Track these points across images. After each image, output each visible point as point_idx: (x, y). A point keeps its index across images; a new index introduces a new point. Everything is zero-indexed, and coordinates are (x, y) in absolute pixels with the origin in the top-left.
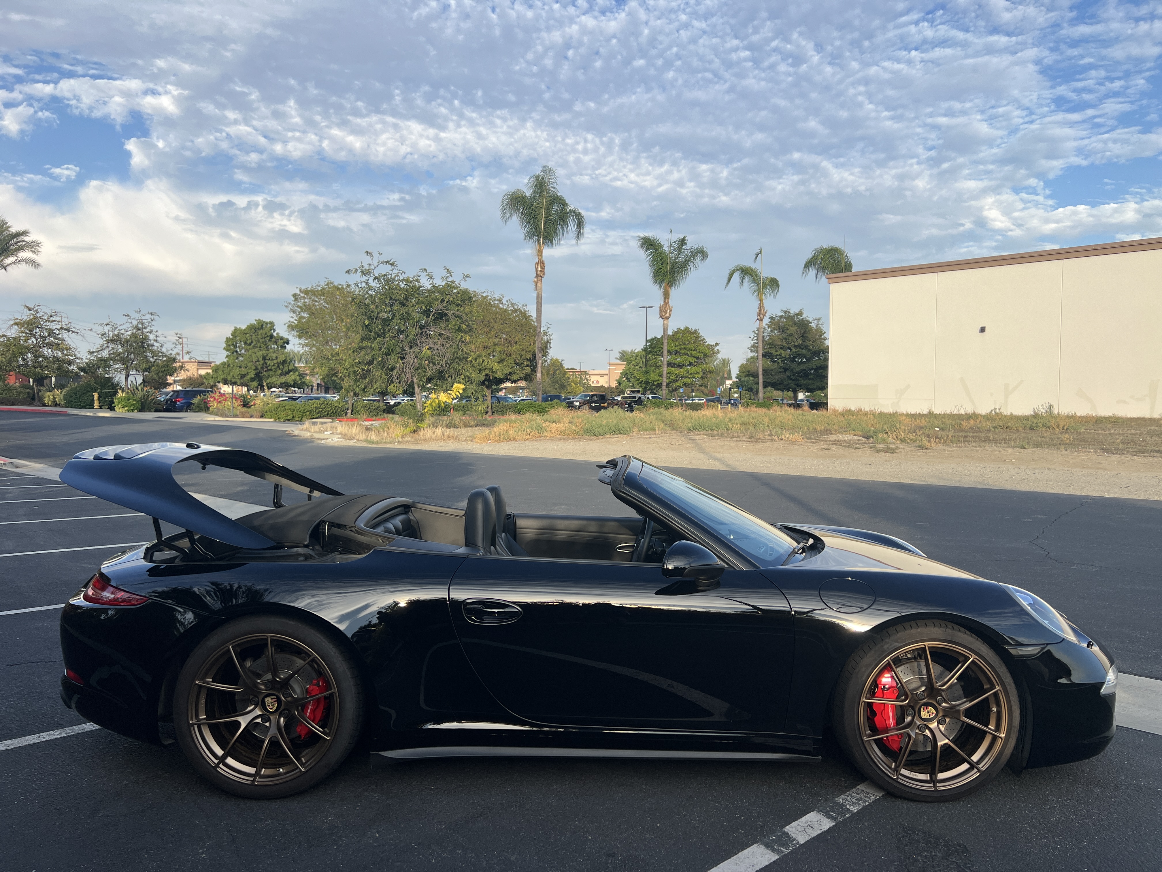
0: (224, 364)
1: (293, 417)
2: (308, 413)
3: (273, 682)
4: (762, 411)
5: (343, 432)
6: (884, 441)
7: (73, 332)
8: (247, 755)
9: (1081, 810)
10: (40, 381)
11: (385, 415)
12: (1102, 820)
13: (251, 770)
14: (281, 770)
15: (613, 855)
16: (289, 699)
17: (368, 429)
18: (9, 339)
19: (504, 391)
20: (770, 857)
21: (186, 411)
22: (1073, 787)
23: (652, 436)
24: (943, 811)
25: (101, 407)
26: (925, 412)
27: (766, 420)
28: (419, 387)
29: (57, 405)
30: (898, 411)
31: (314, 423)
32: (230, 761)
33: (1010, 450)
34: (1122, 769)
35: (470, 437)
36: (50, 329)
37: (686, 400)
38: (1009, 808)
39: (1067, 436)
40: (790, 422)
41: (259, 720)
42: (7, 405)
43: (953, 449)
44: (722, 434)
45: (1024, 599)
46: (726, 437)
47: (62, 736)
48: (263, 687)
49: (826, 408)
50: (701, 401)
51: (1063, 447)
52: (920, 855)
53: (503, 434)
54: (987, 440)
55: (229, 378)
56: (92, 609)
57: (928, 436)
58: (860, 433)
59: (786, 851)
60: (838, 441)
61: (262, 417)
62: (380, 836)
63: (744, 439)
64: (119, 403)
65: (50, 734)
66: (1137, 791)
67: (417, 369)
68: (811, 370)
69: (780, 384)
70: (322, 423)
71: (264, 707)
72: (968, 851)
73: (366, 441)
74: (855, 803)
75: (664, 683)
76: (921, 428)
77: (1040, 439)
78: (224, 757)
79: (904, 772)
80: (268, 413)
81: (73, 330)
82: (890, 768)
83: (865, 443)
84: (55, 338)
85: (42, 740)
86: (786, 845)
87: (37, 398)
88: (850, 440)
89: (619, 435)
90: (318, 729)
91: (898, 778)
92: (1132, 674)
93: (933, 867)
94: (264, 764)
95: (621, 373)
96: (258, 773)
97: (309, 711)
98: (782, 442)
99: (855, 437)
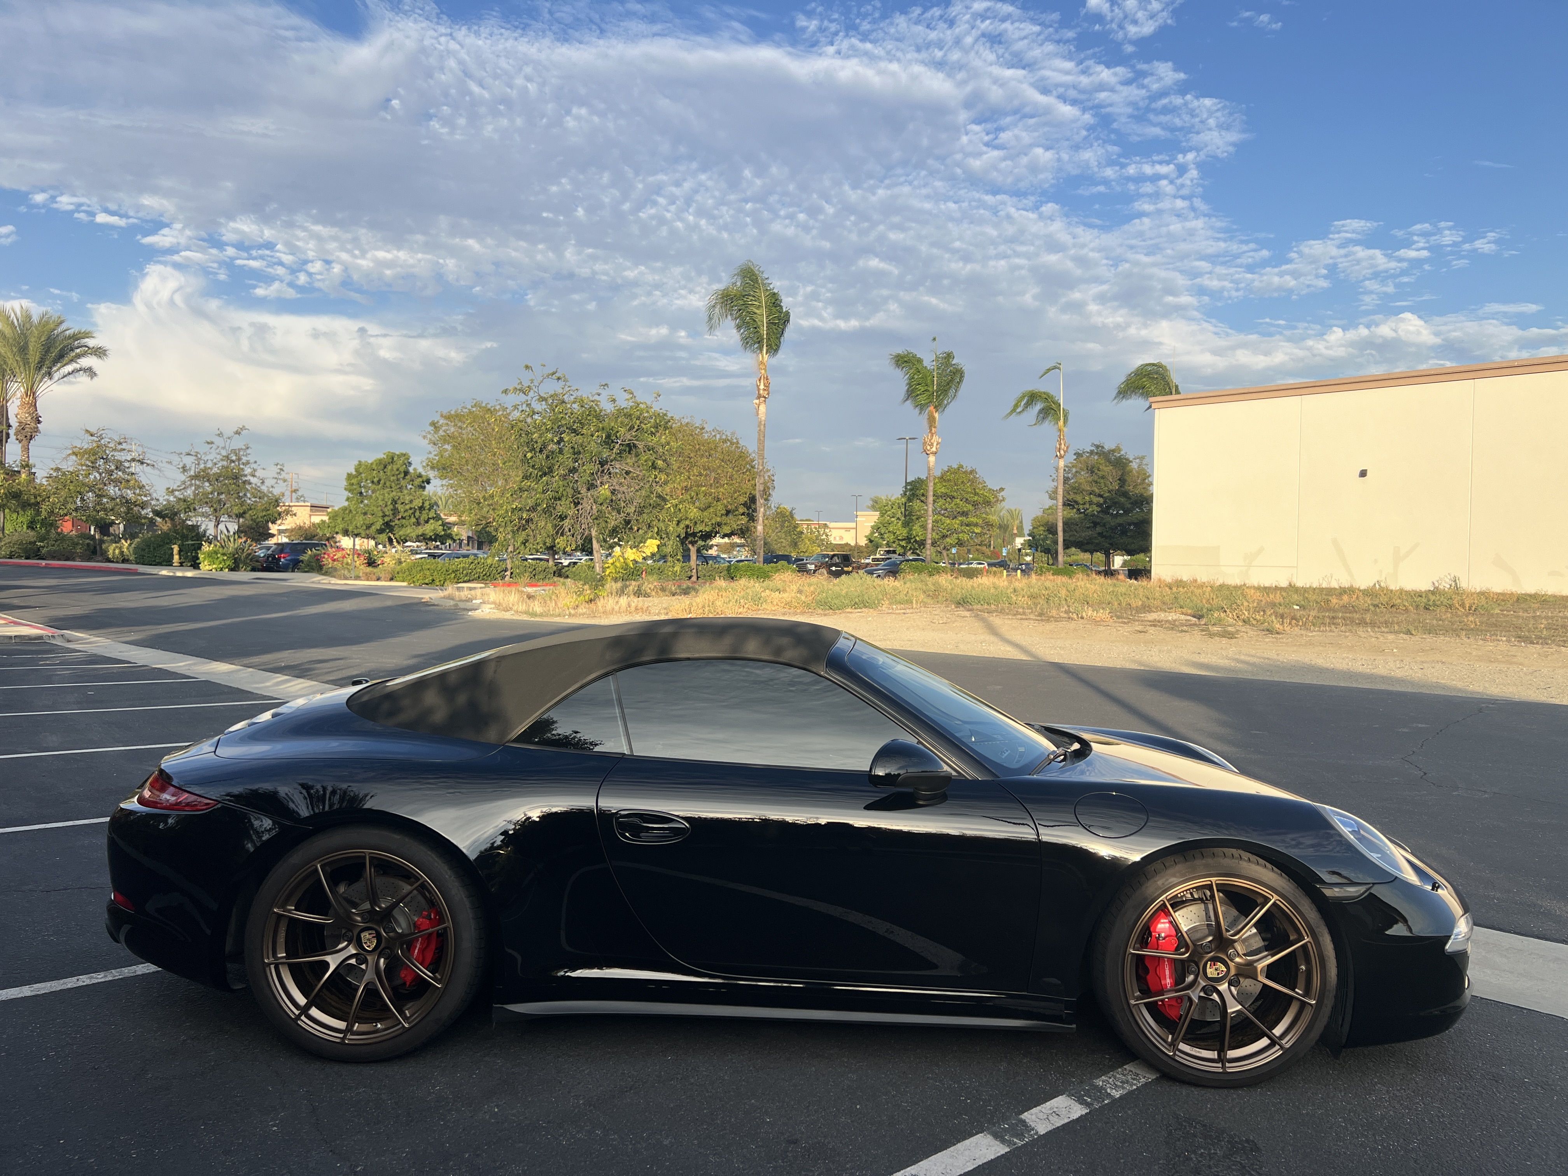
0: (344, 509)
1: (433, 580)
2: (453, 575)
3: (372, 912)
4: (1060, 579)
5: (498, 601)
6: (1220, 621)
7: (148, 465)
8: (337, 1005)
9: (1418, 1103)
10: (104, 527)
11: (556, 579)
12: (1443, 1116)
13: (341, 1025)
14: (379, 1026)
15: (795, 1142)
16: (391, 934)
17: (530, 597)
18: (64, 474)
19: (715, 548)
20: (998, 1149)
21: (293, 571)
22: (1411, 1074)
23: (908, 611)
24: (1233, 1100)
25: (181, 564)
26: (1284, 584)
27: (1063, 593)
28: (598, 542)
29: (125, 561)
30: (1247, 582)
31: (458, 589)
32: (314, 1012)
33: (1391, 637)
34: (1481, 1053)
35: (665, 609)
36: (118, 461)
37: (961, 564)
38: (1322, 1098)
39: (1471, 618)
40: (1095, 595)
41: (353, 961)
42: (59, 560)
43: (1314, 634)
44: (1003, 609)
45: (1345, 824)
46: (1008, 614)
47: (107, 979)
48: (359, 919)
49: (1149, 578)
50: (980, 566)
51: (1464, 633)
52: (1194, 1152)
53: (709, 606)
54: (1362, 623)
55: (350, 529)
56: (149, 816)
57: (1282, 616)
58: (1189, 611)
59: (1020, 1143)
60: (1159, 621)
61: (392, 579)
62: (499, 1111)
63: (1032, 616)
64: (205, 558)
65: (92, 978)
66: (1496, 1081)
67: (596, 519)
68: (1130, 525)
69: (1088, 543)
70: (470, 589)
71: (359, 944)
72: (1258, 1150)
73: (526, 613)
74: (1119, 1087)
75: (881, 927)
76: (1273, 605)
77: (1435, 622)
78: (308, 1007)
79: (1183, 1046)
80: (401, 575)
81: (149, 462)
82: (1166, 1041)
83: (1195, 625)
84: (124, 472)
85: (81, 984)
86: (1021, 1136)
87: (98, 552)
88: (1175, 621)
89: (864, 609)
90: (426, 974)
91: (1175, 1054)
92: (1515, 933)
93: (1210, 1167)
94: (358, 1018)
95: (872, 527)
96: (349, 1030)
97: (416, 951)
98: (1082, 621)
99: (1183, 617)
